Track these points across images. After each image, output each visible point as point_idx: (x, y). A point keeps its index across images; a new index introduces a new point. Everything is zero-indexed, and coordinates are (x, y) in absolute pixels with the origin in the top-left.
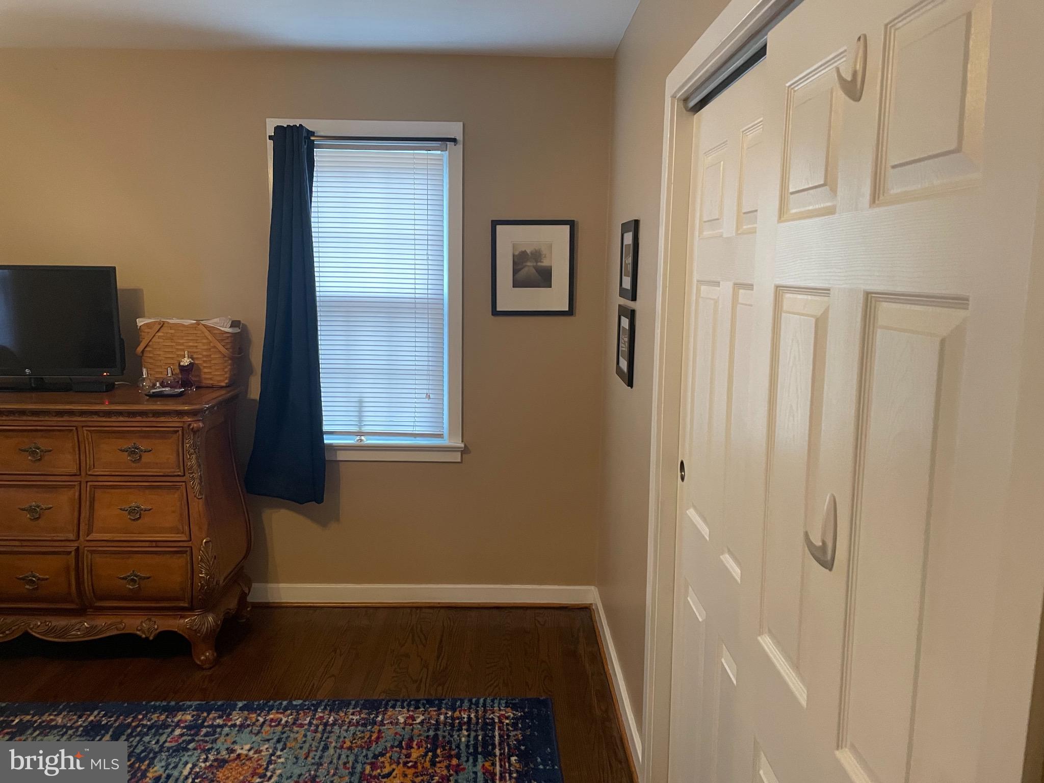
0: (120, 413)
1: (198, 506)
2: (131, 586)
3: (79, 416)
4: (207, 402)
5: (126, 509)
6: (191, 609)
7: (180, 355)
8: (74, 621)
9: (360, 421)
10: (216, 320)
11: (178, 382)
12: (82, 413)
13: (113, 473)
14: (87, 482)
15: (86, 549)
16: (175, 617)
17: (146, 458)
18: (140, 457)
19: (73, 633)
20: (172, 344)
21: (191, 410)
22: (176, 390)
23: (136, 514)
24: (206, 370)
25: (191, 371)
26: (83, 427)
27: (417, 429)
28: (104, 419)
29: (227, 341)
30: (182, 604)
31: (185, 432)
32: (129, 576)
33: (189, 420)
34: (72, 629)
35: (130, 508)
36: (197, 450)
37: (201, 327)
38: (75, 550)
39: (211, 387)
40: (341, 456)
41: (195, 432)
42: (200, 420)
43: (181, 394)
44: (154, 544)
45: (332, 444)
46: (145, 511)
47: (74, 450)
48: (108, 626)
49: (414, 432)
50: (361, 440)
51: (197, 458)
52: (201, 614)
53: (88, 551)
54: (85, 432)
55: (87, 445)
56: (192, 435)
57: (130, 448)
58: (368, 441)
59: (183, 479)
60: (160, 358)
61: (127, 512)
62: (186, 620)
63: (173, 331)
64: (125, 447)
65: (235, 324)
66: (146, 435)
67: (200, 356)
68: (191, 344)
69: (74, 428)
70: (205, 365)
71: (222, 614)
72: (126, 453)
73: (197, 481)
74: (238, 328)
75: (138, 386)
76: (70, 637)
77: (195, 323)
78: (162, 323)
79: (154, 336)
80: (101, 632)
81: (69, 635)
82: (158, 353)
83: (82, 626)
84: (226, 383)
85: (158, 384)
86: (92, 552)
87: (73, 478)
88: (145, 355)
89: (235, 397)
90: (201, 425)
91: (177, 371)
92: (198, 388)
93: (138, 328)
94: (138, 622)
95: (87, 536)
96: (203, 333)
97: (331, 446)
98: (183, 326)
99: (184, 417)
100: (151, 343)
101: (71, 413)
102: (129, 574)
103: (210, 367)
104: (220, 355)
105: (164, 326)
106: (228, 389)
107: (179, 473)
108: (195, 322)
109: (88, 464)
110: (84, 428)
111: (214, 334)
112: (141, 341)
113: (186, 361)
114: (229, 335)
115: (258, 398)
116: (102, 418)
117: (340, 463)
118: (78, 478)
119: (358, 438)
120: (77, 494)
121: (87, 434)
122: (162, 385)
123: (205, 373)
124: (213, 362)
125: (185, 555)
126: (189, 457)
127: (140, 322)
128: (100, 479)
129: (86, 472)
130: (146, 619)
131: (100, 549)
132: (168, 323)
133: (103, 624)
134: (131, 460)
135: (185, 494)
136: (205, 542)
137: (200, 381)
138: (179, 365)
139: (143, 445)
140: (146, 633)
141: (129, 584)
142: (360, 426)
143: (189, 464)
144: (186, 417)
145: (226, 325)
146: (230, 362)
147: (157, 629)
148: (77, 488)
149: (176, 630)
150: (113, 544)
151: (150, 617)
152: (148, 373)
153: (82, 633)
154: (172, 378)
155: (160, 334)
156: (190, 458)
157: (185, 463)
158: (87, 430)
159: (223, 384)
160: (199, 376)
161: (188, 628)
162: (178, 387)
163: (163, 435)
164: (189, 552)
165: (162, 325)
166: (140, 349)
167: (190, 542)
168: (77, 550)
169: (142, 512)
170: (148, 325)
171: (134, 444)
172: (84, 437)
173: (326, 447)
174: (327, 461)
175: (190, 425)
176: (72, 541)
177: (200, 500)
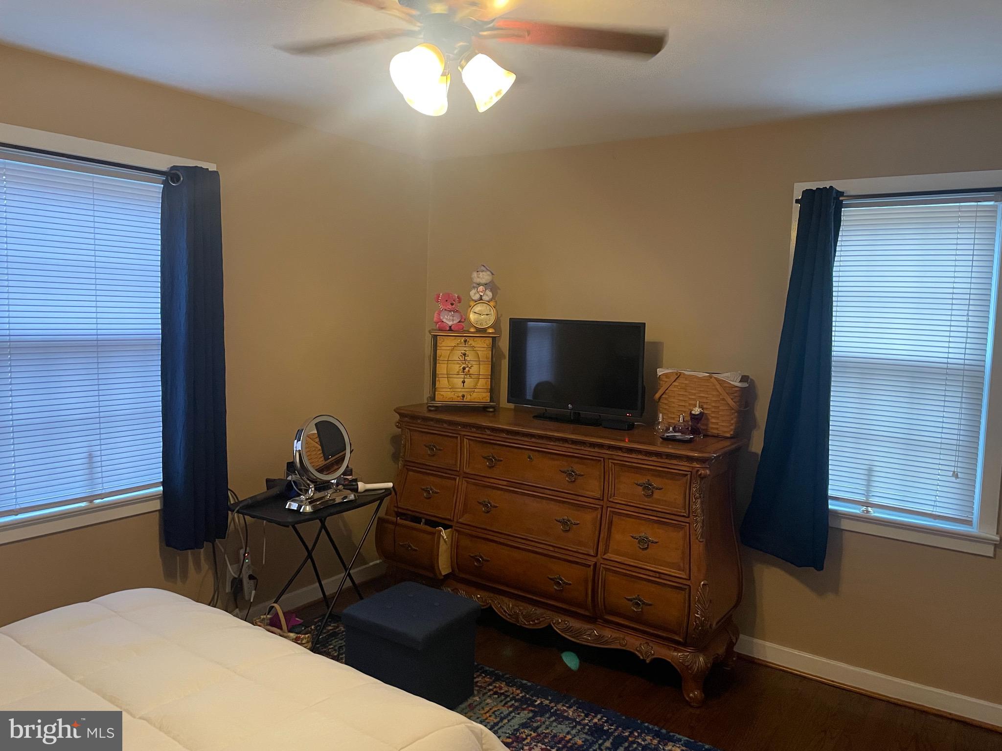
0: (639, 452)
1: (698, 548)
2: (636, 608)
3: (607, 450)
4: (713, 451)
5: (637, 538)
6: (685, 645)
7: (692, 404)
8: (587, 626)
9: (868, 491)
10: (728, 374)
11: (688, 428)
12: (610, 447)
13: (629, 504)
14: (607, 507)
15: (602, 565)
16: (669, 648)
17: (657, 495)
18: (652, 493)
19: (585, 637)
20: (685, 393)
21: (700, 457)
22: (686, 436)
23: (644, 543)
24: (714, 421)
25: (701, 419)
26: (609, 459)
27: (938, 509)
28: (626, 455)
29: (735, 395)
30: (677, 638)
31: (693, 478)
32: (634, 599)
33: (698, 466)
34: (585, 633)
35: (640, 537)
36: (702, 495)
37: (713, 380)
38: (594, 564)
39: (716, 436)
40: (845, 525)
41: (702, 477)
42: (707, 468)
43: (690, 441)
44: (657, 575)
45: (836, 510)
46: (652, 543)
47: (600, 478)
48: (613, 639)
49: (934, 513)
50: (868, 512)
51: (702, 503)
52: (692, 652)
53: (603, 568)
54: (610, 463)
55: (610, 475)
56: (699, 481)
57: (644, 484)
58: (874, 513)
59: (687, 520)
60: (673, 405)
61: (637, 541)
62: (680, 654)
63: (687, 382)
64: (640, 482)
65: (744, 379)
66: (659, 474)
67: (709, 407)
68: (702, 395)
69: (602, 459)
70: (713, 415)
71: (712, 657)
72: (641, 488)
73: (700, 525)
74: (746, 383)
75: (654, 429)
76: (582, 639)
77: (708, 376)
78: (679, 374)
79: (671, 384)
80: (607, 642)
81: (582, 638)
82: (673, 400)
83: (592, 633)
84: (731, 434)
85: (671, 429)
86: (607, 570)
87: (597, 502)
88: (662, 401)
89: (738, 449)
90: (708, 472)
91: (688, 418)
92: (705, 436)
93: (658, 376)
94: (637, 643)
95: (604, 555)
96: (714, 385)
97: (835, 513)
98: (696, 377)
99: (694, 462)
100: (667, 392)
101: (601, 446)
102: (634, 597)
103: (717, 418)
104: (727, 408)
105: (680, 376)
106: (733, 440)
107: (685, 514)
108: (708, 374)
109: (610, 492)
110: (610, 461)
111: (725, 387)
112: (660, 389)
113: (697, 411)
114: (736, 389)
115: (760, 452)
116: (625, 454)
117: (844, 532)
118: (601, 503)
119: (864, 508)
120: (599, 516)
121: (611, 466)
122: (675, 430)
123: (713, 423)
124: (720, 413)
125: (683, 592)
126: (694, 500)
127: (660, 372)
128: (618, 506)
129: (608, 499)
130: (644, 642)
131: (614, 569)
132: (684, 374)
133: (609, 636)
134: (644, 495)
135: (688, 534)
136: (703, 584)
137: (706, 430)
138: (691, 413)
139: (656, 482)
140: (644, 656)
141: (634, 607)
142: (867, 496)
143: (694, 507)
144: (695, 463)
145: (737, 379)
146: (736, 414)
147: (653, 655)
148: (600, 510)
149: (670, 661)
150: (623, 566)
151: (648, 641)
152: (663, 418)
153: (593, 639)
154: (682, 424)
155: (675, 384)
156: (695, 502)
157: (690, 506)
158: (611, 462)
159: (728, 435)
160: (707, 425)
161: (679, 662)
162: (688, 433)
163: (673, 476)
164: (688, 590)
165: (679, 376)
166: (657, 396)
167: (690, 581)
168: (595, 565)
169: (650, 543)
170: (666, 375)
171: (648, 480)
172: (609, 467)
173: (830, 513)
174: (830, 527)
175: (698, 471)
176: (592, 556)
177: (702, 543)
